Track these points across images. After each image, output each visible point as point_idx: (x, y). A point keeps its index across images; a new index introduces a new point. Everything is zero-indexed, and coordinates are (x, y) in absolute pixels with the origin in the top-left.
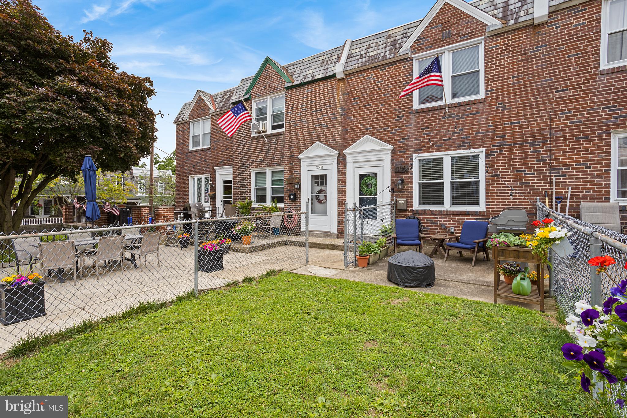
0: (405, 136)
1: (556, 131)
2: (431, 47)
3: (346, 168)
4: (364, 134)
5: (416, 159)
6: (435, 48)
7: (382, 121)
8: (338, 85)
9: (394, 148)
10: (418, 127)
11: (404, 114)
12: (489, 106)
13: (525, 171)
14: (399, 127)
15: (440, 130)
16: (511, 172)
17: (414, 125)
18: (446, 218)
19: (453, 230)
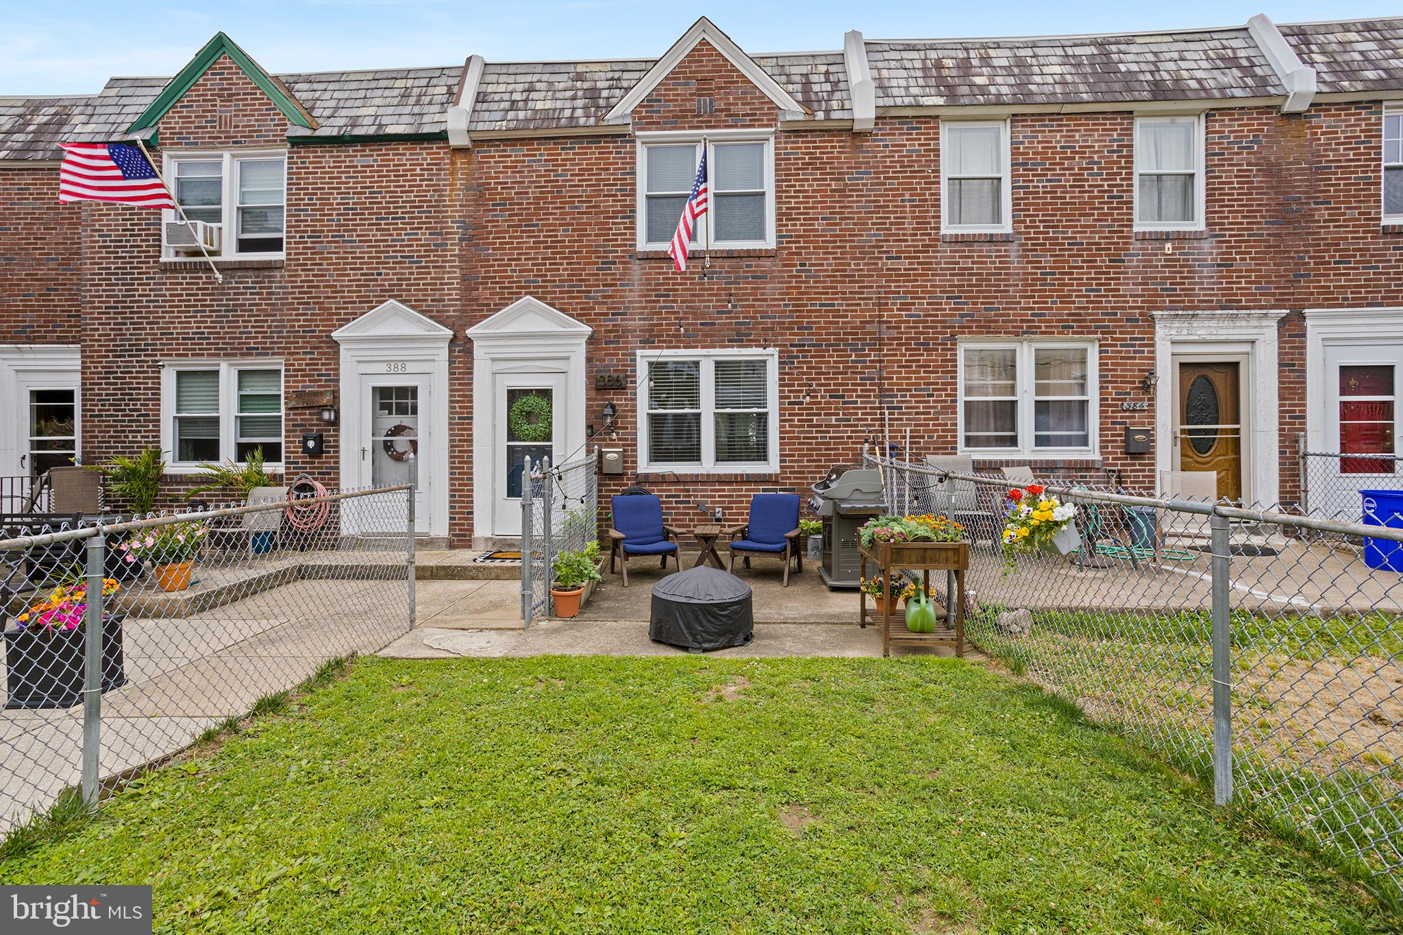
0: (619, 308)
1: (888, 328)
2: (676, 123)
3: (472, 373)
4: (520, 293)
5: (644, 358)
6: (684, 128)
7: (565, 266)
8: (453, 163)
9: (594, 332)
10: (648, 290)
11: (617, 257)
12: (784, 266)
13: (843, 397)
14: (604, 285)
15: (694, 301)
16: (822, 396)
17: (638, 285)
18: (706, 490)
19: (719, 515)
